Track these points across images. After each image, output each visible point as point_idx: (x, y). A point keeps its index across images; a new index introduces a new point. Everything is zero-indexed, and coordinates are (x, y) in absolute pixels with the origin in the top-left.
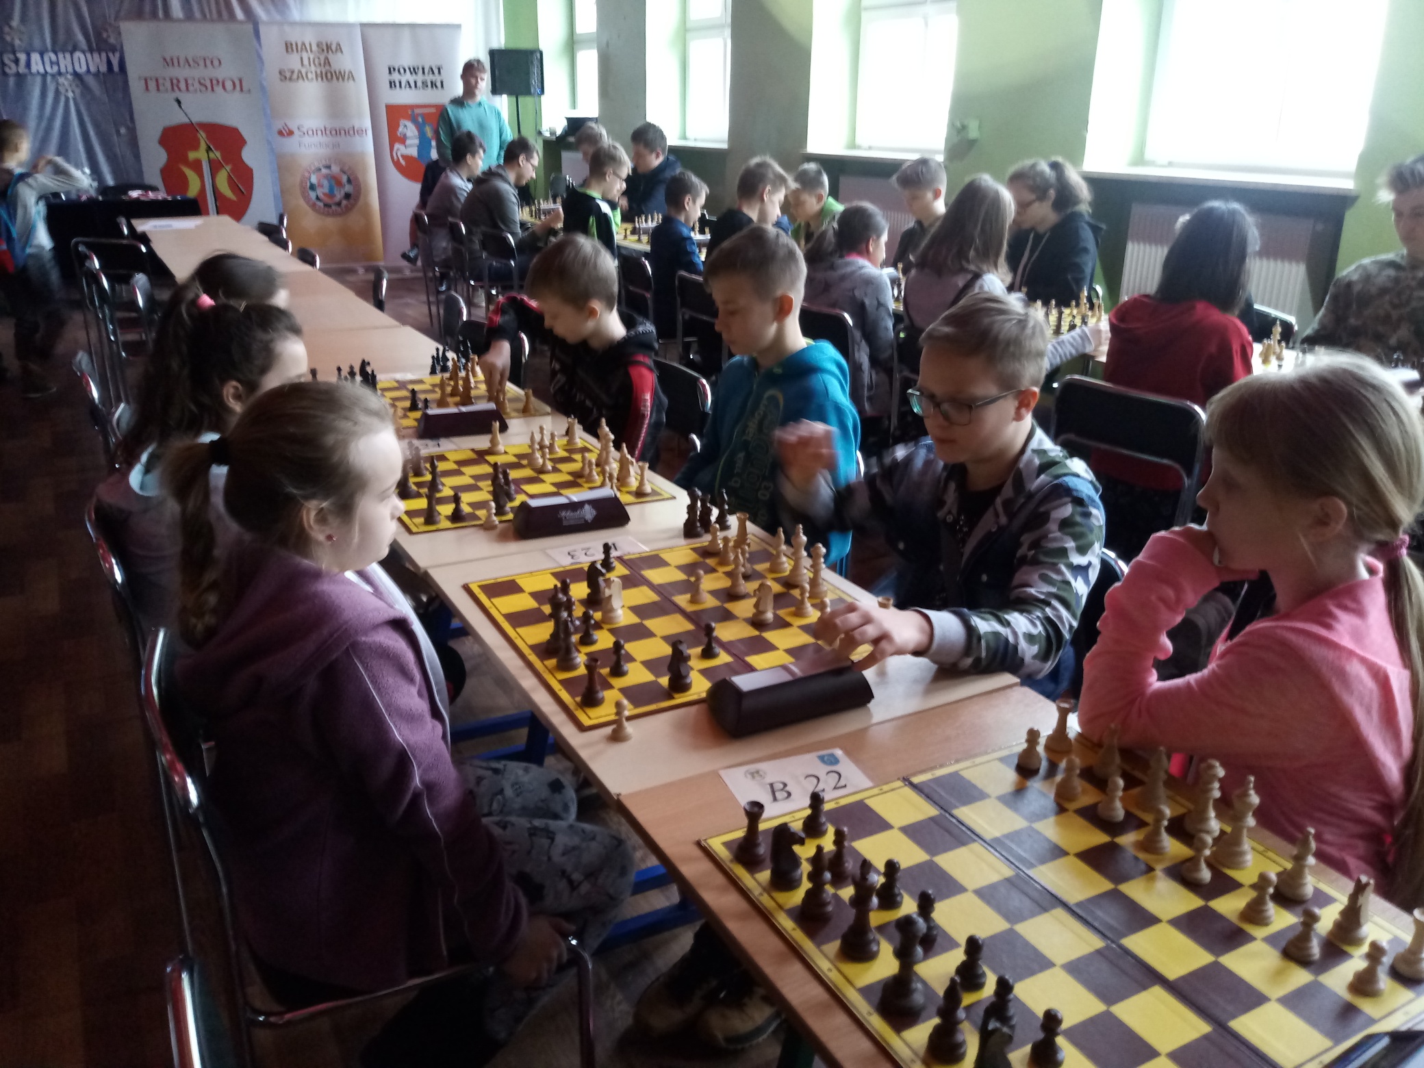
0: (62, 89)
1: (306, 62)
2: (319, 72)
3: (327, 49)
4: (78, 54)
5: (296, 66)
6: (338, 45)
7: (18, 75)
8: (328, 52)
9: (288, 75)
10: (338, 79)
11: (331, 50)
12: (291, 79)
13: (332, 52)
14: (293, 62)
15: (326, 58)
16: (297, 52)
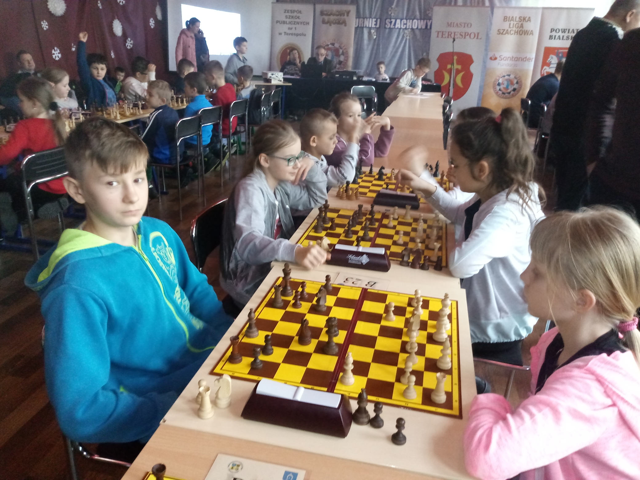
0: (405, 35)
1: (511, 26)
2: (516, 31)
3: (524, 19)
4: (415, 20)
5: (507, 28)
6: (529, 18)
7: (390, 28)
8: (523, 21)
9: (502, 31)
10: (525, 34)
12: (502, 34)
13: (526, 21)
14: (506, 26)
15: (522, 24)
16: (509, 21)
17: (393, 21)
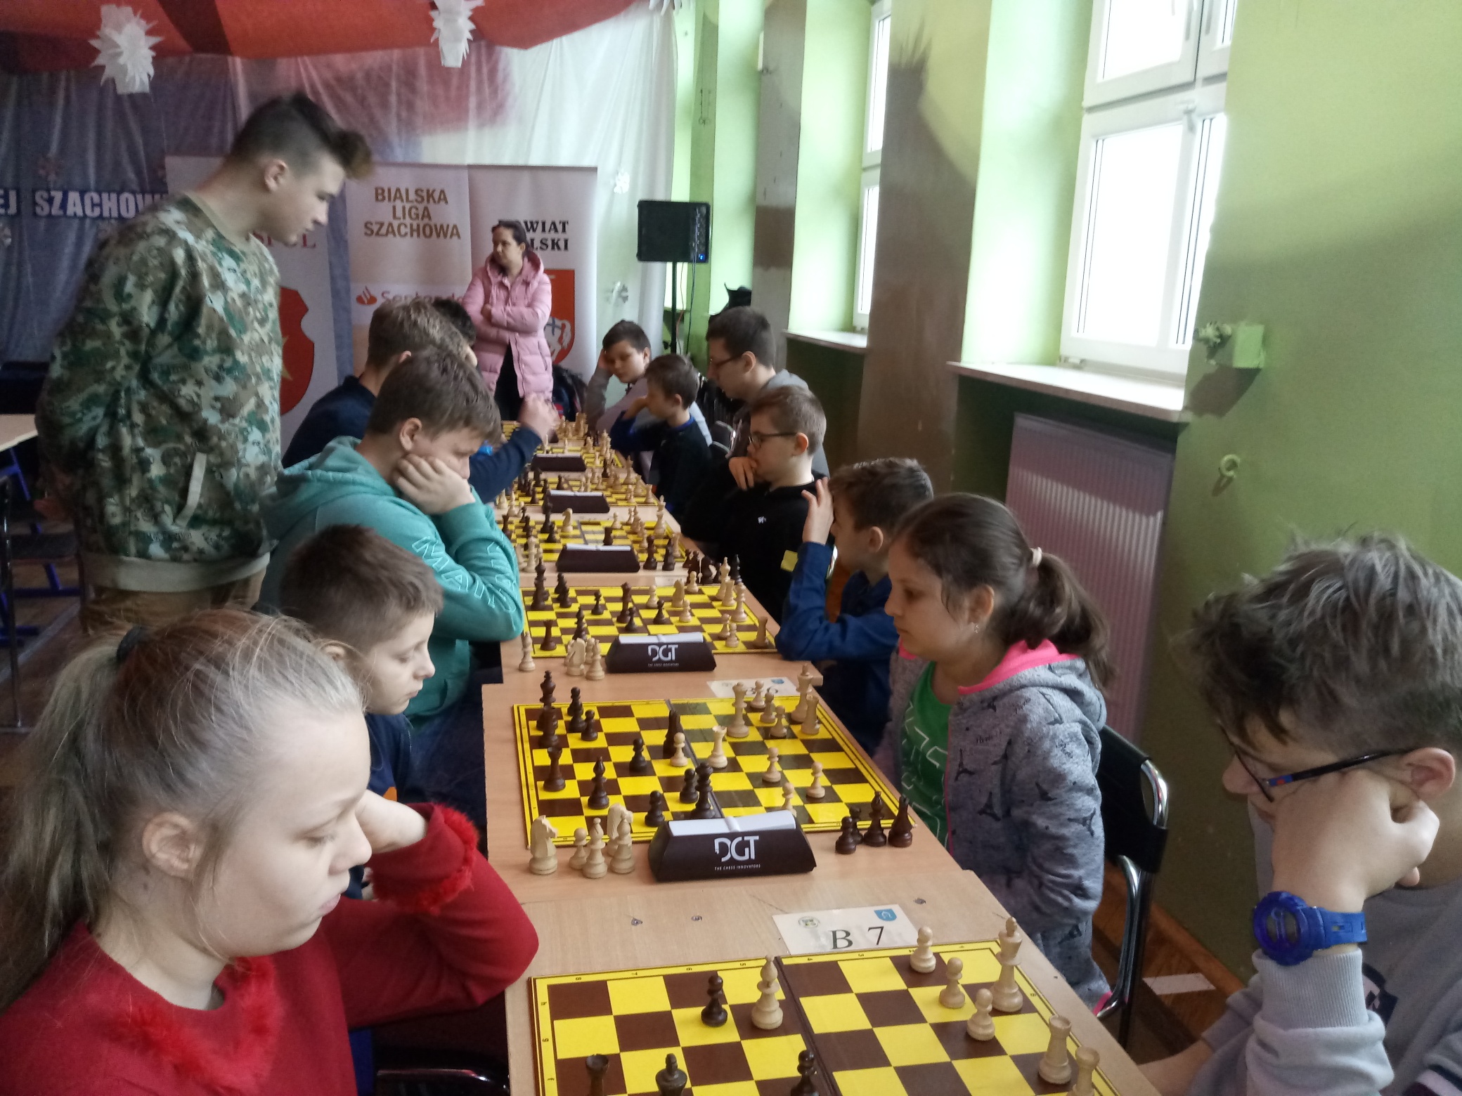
1: (399, 213)
2: (415, 227)
3: (429, 197)
4: (126, 195)
5: (388, 218)
6: (442, 192)
7: (50, 216)
8: (428, 201)
9: (375, 228)
10: (438, 236)
11: (434, 199)
12: (378, 234)
13: (434, 202)
14: (383, 212)
15: (426, 209)
16: (390, 199)
17: (58, 196)
